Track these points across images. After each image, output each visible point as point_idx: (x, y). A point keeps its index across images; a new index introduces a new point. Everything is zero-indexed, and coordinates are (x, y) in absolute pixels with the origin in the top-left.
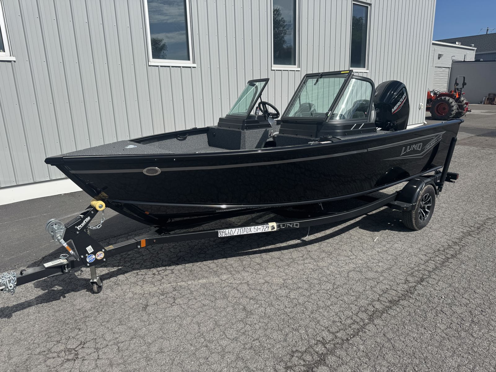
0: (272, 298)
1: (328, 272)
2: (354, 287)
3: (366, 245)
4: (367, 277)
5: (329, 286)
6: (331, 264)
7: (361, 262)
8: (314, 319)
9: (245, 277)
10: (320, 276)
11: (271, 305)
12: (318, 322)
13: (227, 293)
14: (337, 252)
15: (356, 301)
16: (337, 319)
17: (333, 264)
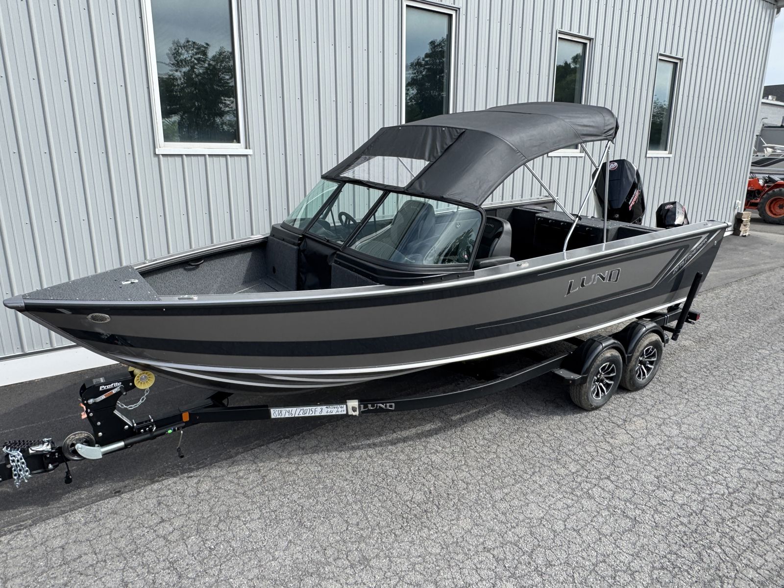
0: (652, 500)
1: (712, 470)
2: (757, 492)
3: (743, 431)
4: (766, 478)
5: (722, 489)
6: (708, 457)
7: (748, 456)
8: (724, 534)
9: (602, 471)
10: (703, 474)
11: (656, 511)
12: (732, 538)
13: (590, 491)
14: (708, 439)
15: (768, 512)
16: (755, 536)
17: (711, 457)
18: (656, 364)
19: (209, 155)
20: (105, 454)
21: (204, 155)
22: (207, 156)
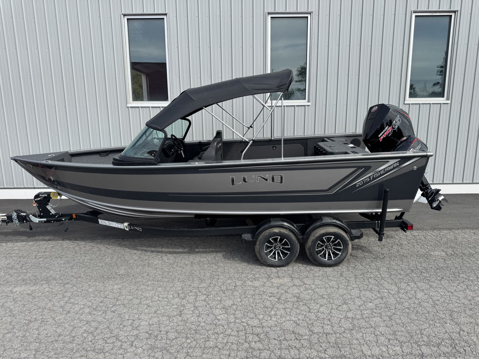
18: (343, 252)
19: (151, 107)
20: (39, 221)
21: (149, 107)
22: (151, 108)
